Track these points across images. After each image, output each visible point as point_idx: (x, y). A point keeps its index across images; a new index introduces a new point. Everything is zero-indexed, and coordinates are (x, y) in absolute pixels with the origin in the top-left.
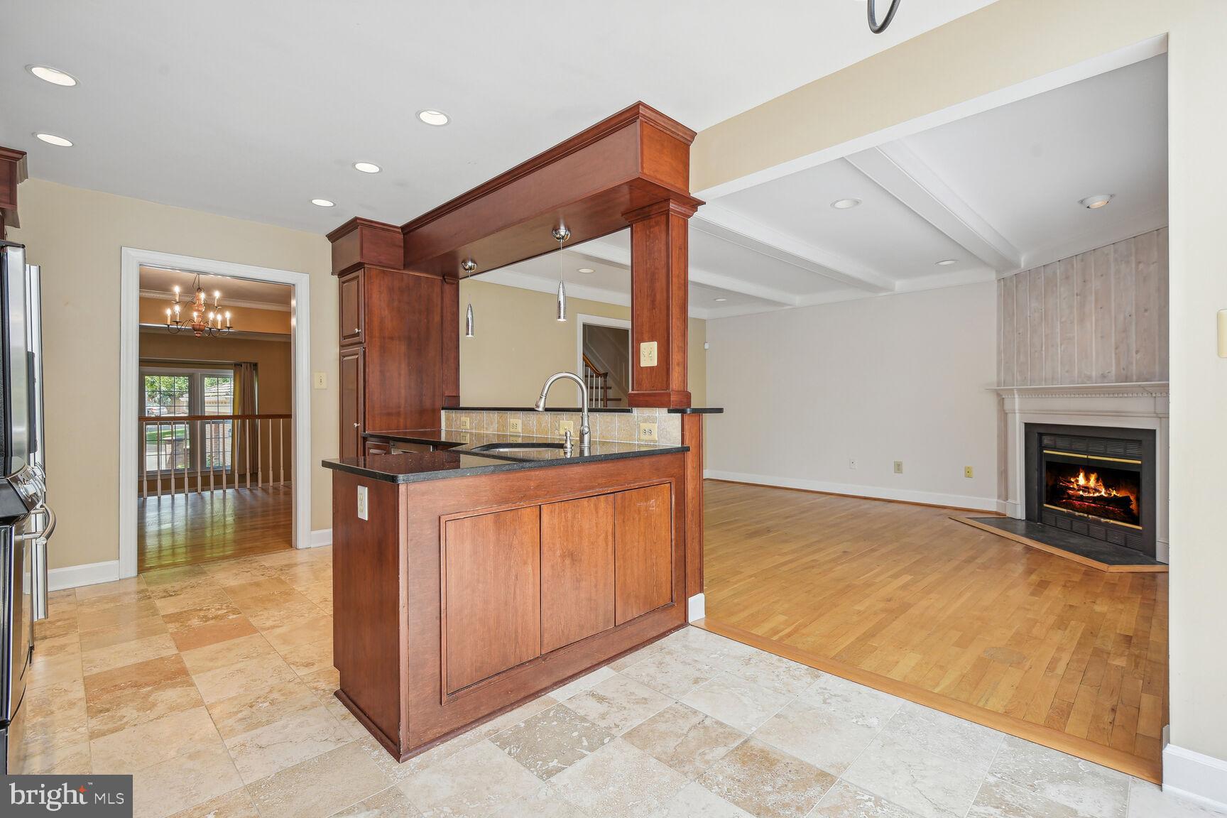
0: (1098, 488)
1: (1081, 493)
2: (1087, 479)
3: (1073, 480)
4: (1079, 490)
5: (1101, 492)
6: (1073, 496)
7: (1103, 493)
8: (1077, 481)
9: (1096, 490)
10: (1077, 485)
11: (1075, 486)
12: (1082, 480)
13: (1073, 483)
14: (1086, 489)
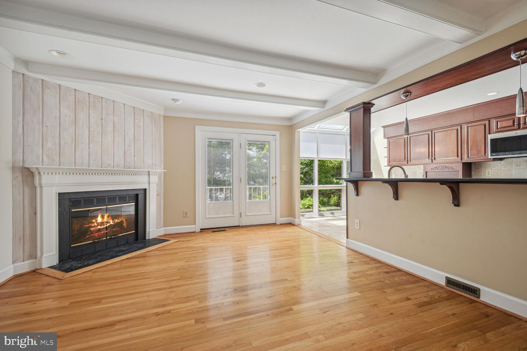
0: (109, 221)
1: (99, 227)
2: (103, 217)
3: (94, 221)
4: (98, 226)
5: (110, 222)
6: (94, 231)
7: (111, 223)
8: (97, 221)
9: (107, 222)
10: (97, 223)
11: (96, 224)
12: (99, 219)
13: (94, 222)
14: (102, 224)
